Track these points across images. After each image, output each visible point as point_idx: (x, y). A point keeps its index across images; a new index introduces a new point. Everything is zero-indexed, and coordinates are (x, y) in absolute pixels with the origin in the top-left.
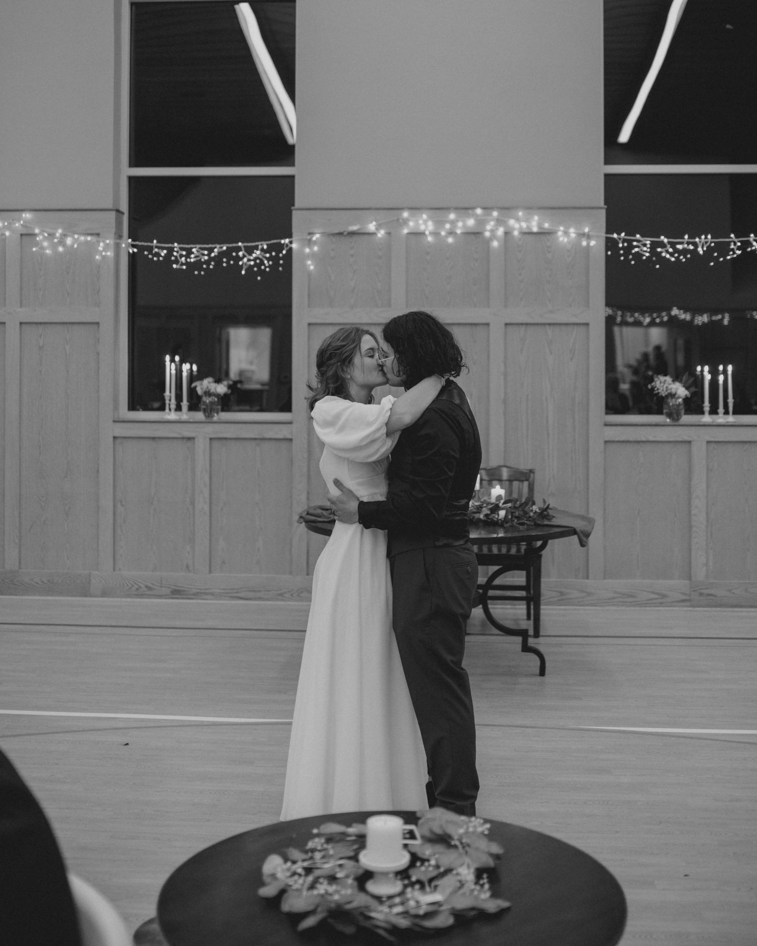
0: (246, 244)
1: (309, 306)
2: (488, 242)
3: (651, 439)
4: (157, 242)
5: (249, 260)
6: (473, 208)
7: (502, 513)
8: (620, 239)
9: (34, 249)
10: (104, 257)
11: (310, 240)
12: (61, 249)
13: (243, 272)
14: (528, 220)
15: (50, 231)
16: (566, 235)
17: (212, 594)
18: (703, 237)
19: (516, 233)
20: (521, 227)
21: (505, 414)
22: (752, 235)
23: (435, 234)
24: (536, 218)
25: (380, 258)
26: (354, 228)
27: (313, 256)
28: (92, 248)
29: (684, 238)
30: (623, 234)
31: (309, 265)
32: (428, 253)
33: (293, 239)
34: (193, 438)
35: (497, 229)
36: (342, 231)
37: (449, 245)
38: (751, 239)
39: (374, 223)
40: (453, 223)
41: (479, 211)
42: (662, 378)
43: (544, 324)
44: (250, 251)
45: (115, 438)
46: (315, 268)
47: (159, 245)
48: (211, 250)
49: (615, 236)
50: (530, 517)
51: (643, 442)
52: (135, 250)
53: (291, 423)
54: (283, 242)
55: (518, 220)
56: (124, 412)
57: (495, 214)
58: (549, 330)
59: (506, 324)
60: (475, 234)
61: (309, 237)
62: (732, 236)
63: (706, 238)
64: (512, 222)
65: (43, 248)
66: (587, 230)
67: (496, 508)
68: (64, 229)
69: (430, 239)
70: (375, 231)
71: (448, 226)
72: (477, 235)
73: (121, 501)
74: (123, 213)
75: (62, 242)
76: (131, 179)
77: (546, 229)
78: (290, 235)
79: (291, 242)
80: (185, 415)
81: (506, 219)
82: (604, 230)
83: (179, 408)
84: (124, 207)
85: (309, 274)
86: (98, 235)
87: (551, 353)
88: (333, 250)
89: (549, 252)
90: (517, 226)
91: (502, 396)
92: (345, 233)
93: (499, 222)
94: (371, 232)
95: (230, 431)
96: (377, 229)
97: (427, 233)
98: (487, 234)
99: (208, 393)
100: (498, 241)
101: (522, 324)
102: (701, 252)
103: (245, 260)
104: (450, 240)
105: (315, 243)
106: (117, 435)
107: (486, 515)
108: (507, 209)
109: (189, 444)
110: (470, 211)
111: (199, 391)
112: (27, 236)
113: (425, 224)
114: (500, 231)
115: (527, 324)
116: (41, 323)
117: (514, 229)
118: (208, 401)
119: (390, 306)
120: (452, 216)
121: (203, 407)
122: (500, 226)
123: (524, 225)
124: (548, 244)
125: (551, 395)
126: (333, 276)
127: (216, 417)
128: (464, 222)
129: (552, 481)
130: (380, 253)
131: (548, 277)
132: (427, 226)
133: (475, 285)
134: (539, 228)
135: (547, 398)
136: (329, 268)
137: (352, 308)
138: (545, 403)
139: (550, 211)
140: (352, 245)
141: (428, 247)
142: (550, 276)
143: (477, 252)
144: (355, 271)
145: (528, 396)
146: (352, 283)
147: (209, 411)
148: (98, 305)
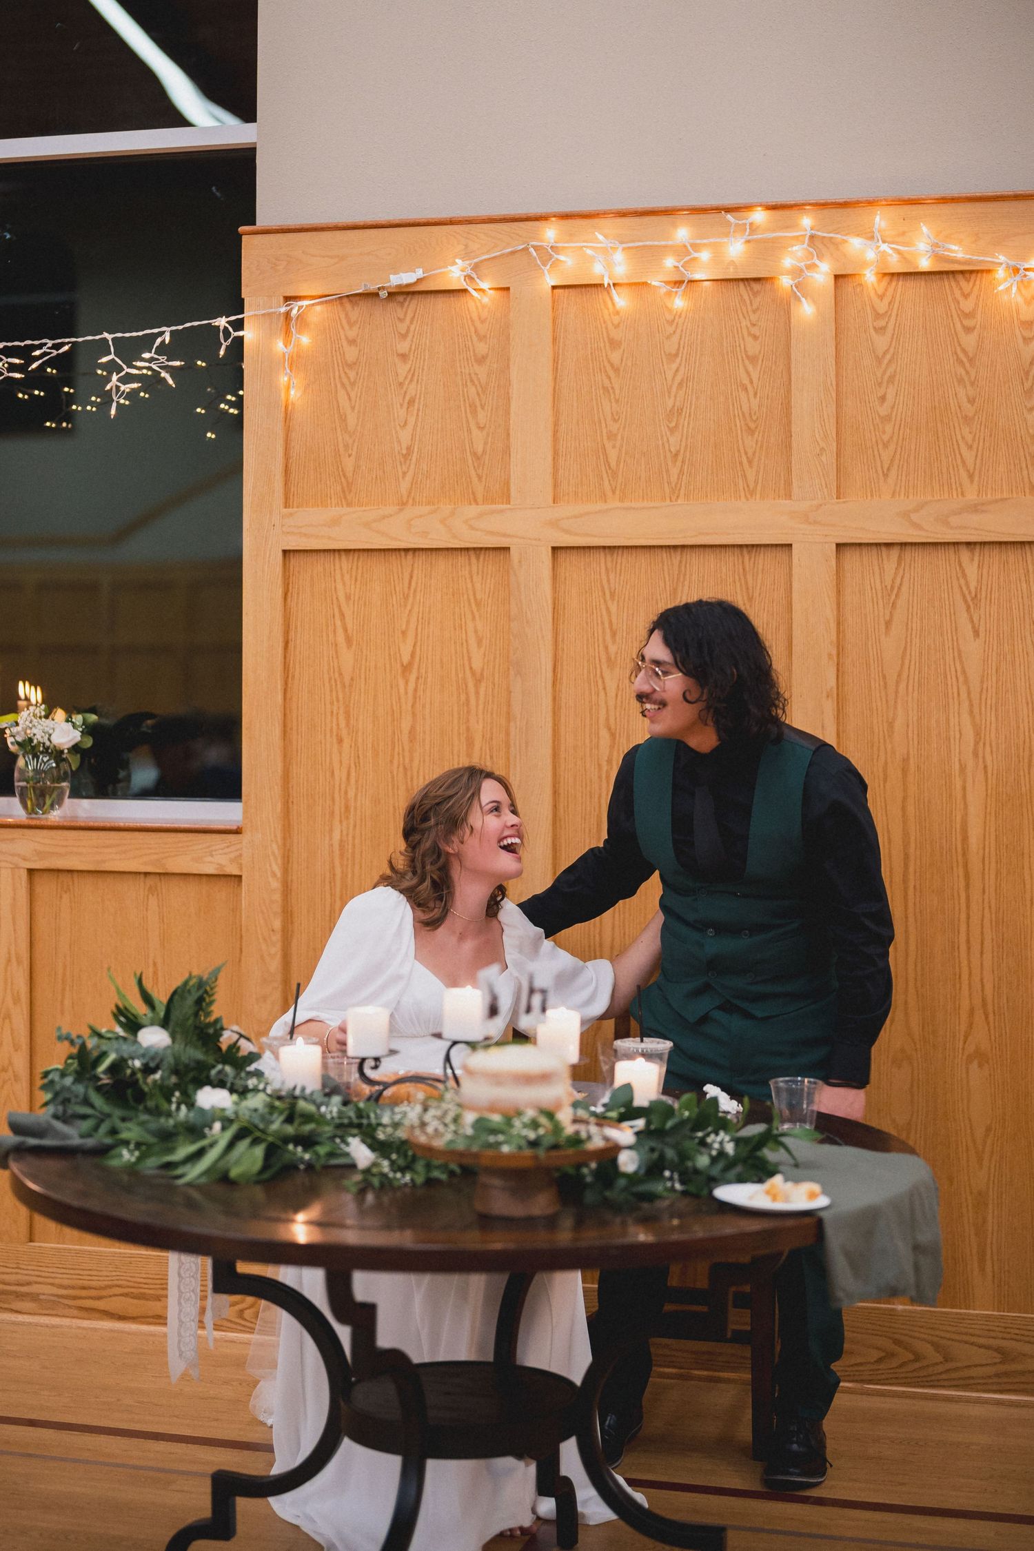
0: (120, 335)
1: (287, 505)
2: (784, 307)
5: (127, 378)
6: (743, 208)
11: (287, 316)
14: (901, 237)
16: (1019, 277)
17: (34, 1297)
19: (870, 277)
20: (883, 256)
23: (635, 286)
24: (926, 228)
25: (481, 360)
26: (405, 278)
27: (296, 362)
31: (288, 388)
32: (614, 344)
33: (247, 314)
35: (813, 267)
36: (373, 287)
37: (677, 319)
40: (682, 251)
41: (758, 216)
43: (956, 545)
44: (129, 351)
46: (304, 392)
53: (238, 832)
54: (217, 323)
55: (870, 236)
57: (807, 221)
58: (970, 564)
59: (841, 546)
61: (286, 309)
64: (855, 243)
69: (620, 299)
70: (465, 284)
71: (670, 262)
72: (756, 286)
78: (237, 306)
79: (239, 325)
81: (840, 238)
85: (289, 413)
87: (976, 633)
88: (352, 342)
89: (969, 330)
90: (871, 255)
92: (383, 294)
93: (819, 244)
94: (453, 286)
95: (82, 851)
96: (469, 278)
97: (610, 282)
98: (785, 282)
99: (29, 746)
100: (815, 302)
101: (889, 545)
103: (117, 379)
104: (679, 303)
105: (302, 324)
108: (840, 207)
110: (731, 219)
113: (605, 257)
114: (822, 274)
115: (903, 545)
117: (864, 264)
118: (31, 768)
119: (506, 497)
120: (683, 233)
122: (820, 257)
123: (890, 250)
124: (967, 305)
125: (976, 754)
126: (352, 420)
127: (55, 815)
128: (717, 251)
129: (979, 1015)
130: (482, 348)
131: (966, 406)
132: (609, 265)
133: (751, 432)
134: (938, 258)
135: (963, 769)
136: (342, 395)
137: (403, 504)
138: (958, 783)
139: (970, 207)
140: (402, 328)
141: (617, 326)
142: (971, 401)
143: (755, 338)
144: (411, 402)
145: (906, 760)
146: (405, 436)
147: (40, 797)
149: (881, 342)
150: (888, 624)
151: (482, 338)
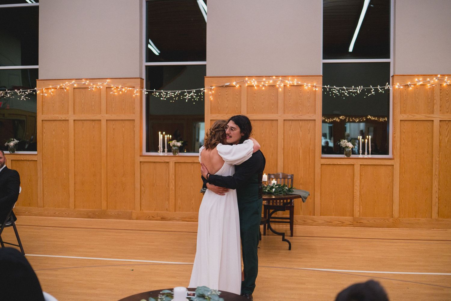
0: (187, 90)
1: (211, 113)
2: (277, 89)
3: (339, 163)
4: (155, 90)
5: (189, 96)
6: (273, 76)
7: (274, 190)
8: (327, 88)
9: (111, 93)
10: (136, 96)
11: (211, 89)
12: (121, 93)
13: (187, 101)
14: (293, 81)
15: (117, 86)
16: (307, 86)
17: (176, 219)
18: (360, 87)
19: (288, 85)
20: (290, 83)
21: (283, 154)
22: (379, 86)
23: (258, 86)
24: (296, 80)
25: (237, 95)
26: (227, 84)
27: (212, 95)
28: (132, 92)
29: (352, 87)
30: (329, 86)
31: (211, 98)
32: (255, 93)
34: (169, 162)
35: (281, 84)
36: (223, 85)
37: (263, 90)
38: (378, 88)
39: (235, 82)
40: (264, 82)
41: (274, 77)
42: (344, 141)
43: (299, 120)
44: (189, 93)
45: (140, 162)
46: (213, 98)
47: (156, 91)
48: (175, 93)
49: (326, 86)
50: (284, 191)
51: (336, 164)
52: (147, 93)
54: (201, 89)
55: (288, 80)
56: (144, 152)
57: (280, 78)
58: (301, 122)
59: (284, 120)
60: (273, 86)
61: (211, 88)
62: (371, 86)
63: (361, 87)
64: (287, 81)
65: (114, 92)
66: (315, 84)
67: (272, 187)
68: (122, 85)
69: (256, 88)
70: (235, 85)
72: (274, 86)
73: (143, 185)
74: (143, 79)
75: (121, 90)
76: (146, 66)
77: (299, 84)
78: (204, 87)
79: (204, 90)
80: (166, 154)
81: (285, 80)
82: (322, 84)
83: (164, 151)
84: (144, 77)
85: (211, 101)
86: (134, 87)
87: (301, 131)
88: (220, 92)
89: (301, 93)
90: (289, 83)
91: (283, 147)
92: (224, 86)
93: (282, 81)
94: (234, 85)
95: (182, 160)
96: (236, 84)
97: (254, 86)
98: (277, 86)
99: (174, 146)
100: (281, 89)
101: (290, 120)
102: (359, 93)
103: (187, 96)
104: (263, 88)
105: (213, 89)
106: (141, 161)
107: (268, 190)
108: (284, 77)
109: (167, 164)
110: (271, 78)
111: (171, 145)
112: (109, 88)
113: (254, 82)
114: (282, 85)
115: (292, 120)
116: (114, 120)
117: (288, 84)
118: (174, 149)
120: (264, 79)
121: (172, 151)
122: (282, 83)
123: (291, 82)
124: (301, 90)
125: (301, 147)
126: (220, 102)
127: (177, 155)
128: (269, 82)
129: (301, 179)
130: (237, 94)
131: (300, 102)
132: (255, 83)
133: (273, 105)
134: (297, 83)
135: (299, 148)
136: (218, 99)
137: (227, 114)
138: (299, 150)
139: (301, 77)
140: (227, 90)
141: (255, 91)
142: (301, 102)
143: (273, 93)
144: (228, 100)
145: (292, 147)
146: (227, 105)
147: (175, 152)
148: (134, 113)
149: (290, 94)
150: (290, 130)
151: (237, 92)
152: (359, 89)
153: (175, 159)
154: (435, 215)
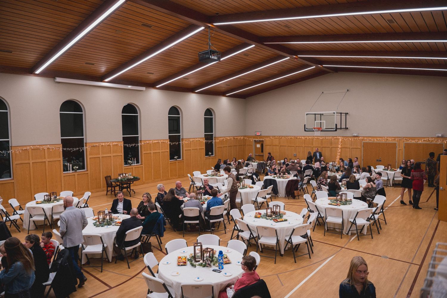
1: (90, 155)
3: (129, 167)
9: (49, 150)
12: (53, 150)
32: (104, 148)
39: (97, 144)
45: (64, 176)
49: (124, 145)
53: (85, 171)
58: (118, 156)
60: (109, 145)
61: (89, 147)
66: (121, 144)
68: (54, 147)
73: (65, 185)
76: (61, 139)
77: (117, 144)
80: (71, 172)
84: (61, 143)
86: (59, 148)
87: (118, 159)
88: (92, 148)
89: (117, 147)
91: (113, 165)
92: (94, 146)
95: (80, 173)
97: (103, 145)
100: (112, 146)
104: (106, 146)
109: (73, 175)
115: (115, 156)
116: (51, 161)
118: (75, 169)
120: (106, 143)
138: (117, 165)
148: (60, 158)
149: (114, 148)
150: (115, 159)
151: (98, 148)
152: (133, 145)
153: (77, 173)
154: (153, 179)
